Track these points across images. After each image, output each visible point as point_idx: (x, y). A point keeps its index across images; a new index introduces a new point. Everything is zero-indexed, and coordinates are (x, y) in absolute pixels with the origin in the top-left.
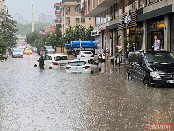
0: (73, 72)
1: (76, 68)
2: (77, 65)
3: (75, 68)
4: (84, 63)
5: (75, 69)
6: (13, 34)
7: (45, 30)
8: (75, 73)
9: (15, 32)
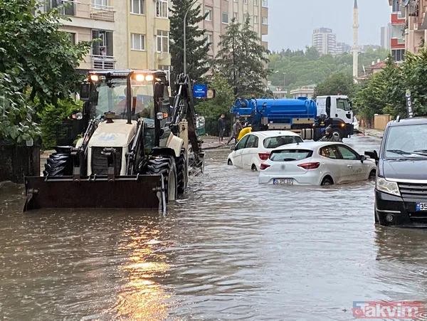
0: (274, 179)
1: (283, 167)
2: (285, 160)
3: (280, 168)
4: (306, 154)
5: (280, 171)
6: (260, 82)
7: (372, 69)
8: (279, 181)
9: (264, 77)
